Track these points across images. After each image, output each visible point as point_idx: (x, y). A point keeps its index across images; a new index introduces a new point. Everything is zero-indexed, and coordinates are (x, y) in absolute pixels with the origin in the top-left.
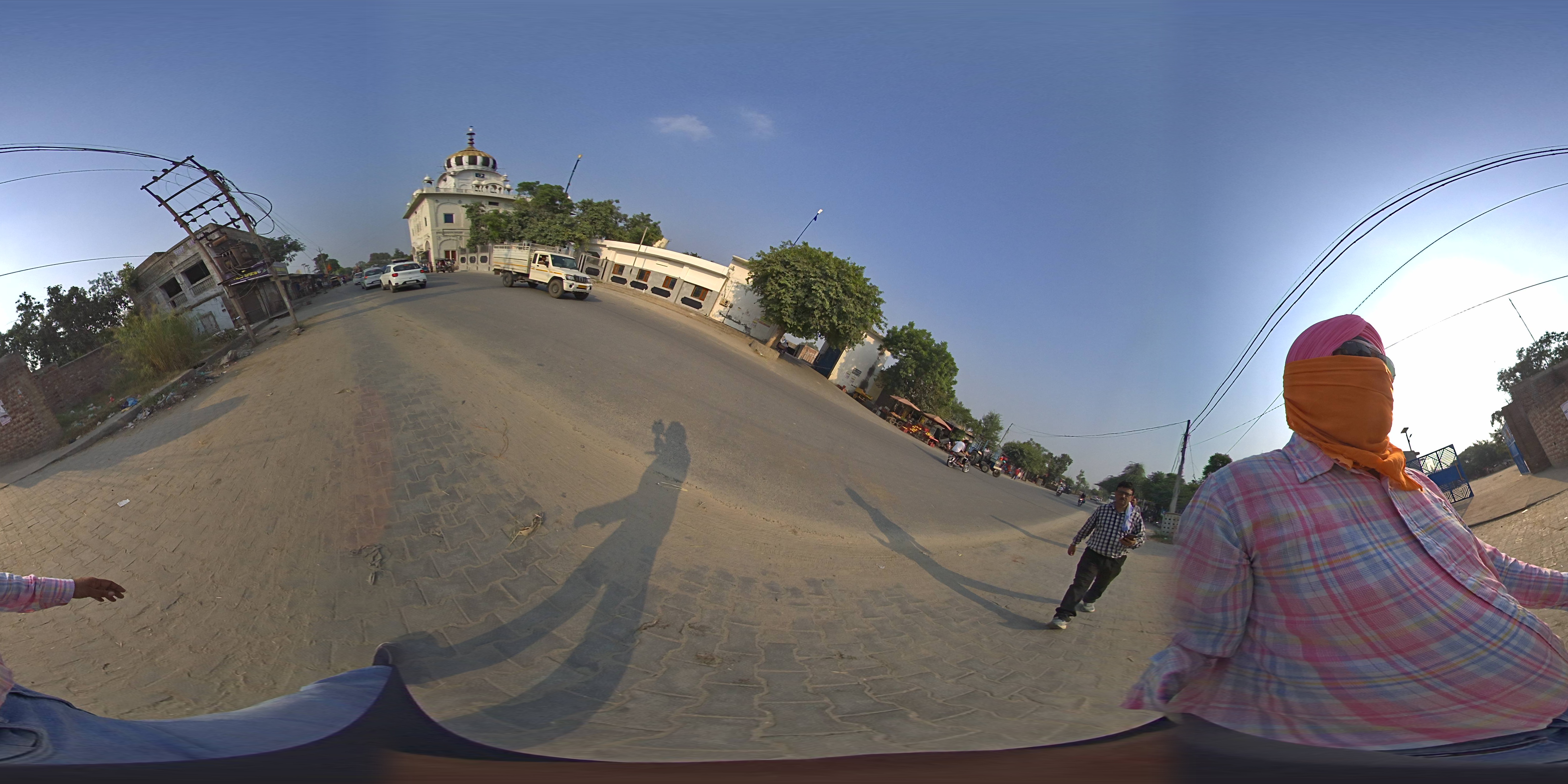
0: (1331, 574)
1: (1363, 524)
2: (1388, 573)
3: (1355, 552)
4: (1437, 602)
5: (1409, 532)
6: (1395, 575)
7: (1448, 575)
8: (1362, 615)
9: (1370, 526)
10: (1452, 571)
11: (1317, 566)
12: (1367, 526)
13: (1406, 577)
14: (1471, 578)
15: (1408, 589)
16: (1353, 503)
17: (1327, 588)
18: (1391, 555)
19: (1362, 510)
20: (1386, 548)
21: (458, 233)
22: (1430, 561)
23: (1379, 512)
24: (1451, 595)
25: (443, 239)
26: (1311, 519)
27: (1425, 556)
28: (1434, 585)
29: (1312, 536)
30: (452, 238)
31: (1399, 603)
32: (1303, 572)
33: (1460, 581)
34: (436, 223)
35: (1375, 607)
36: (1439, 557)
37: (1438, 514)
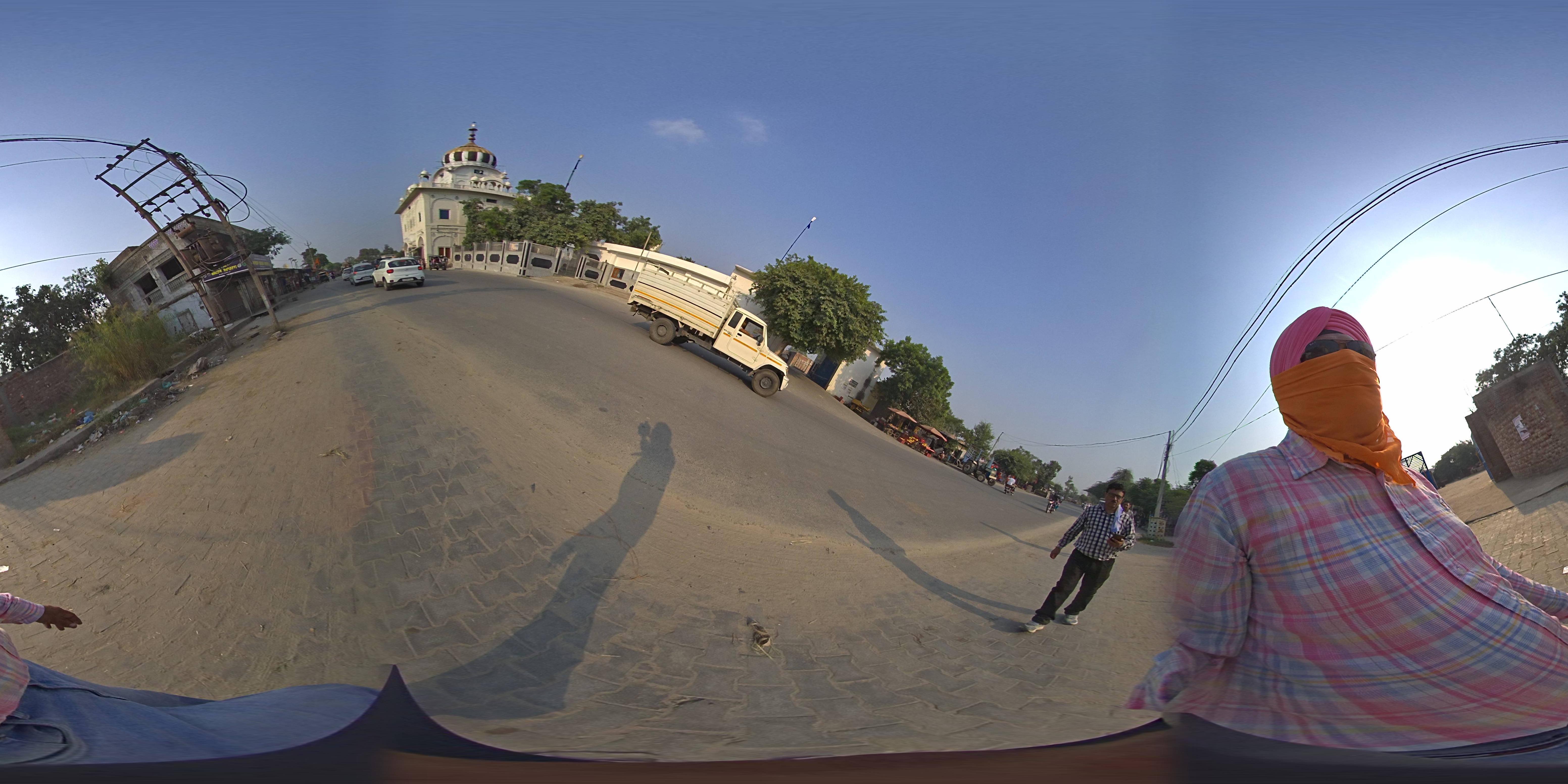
0: (1326, 570)
1: (1358, 520)
2: (1384, 568)
3: (1349, 547)
4: (1434, 597)
5: (1406, 526)
6: (1391, 569)
7: (1445, 569)
8: (1359, 611)
9: (1365, 521)
10: (1450, 566)
11: (1311, 562)
12: (1362, 521)
13: (1403, 572)
14: (1470, 573)
15: (1405, 585)
16: (1348, 496)
17: (1322, 583)
18: (1388, 550)
19: (1357, 505)
20: (1382, 543)
21: (453, 230)
22: (1428, 556)
23: (1375, 506)
24: (1448, 591)
25: (437, 235)
26: (1305, 514)
27: (1423, 550)
28: (1431, 580)
29: (1306, 532)
30: (447, 235)
31: (1395, 599)
32: (1298, 569)
33: (1457, 577)
34: (430, 219)
35: (1371, 604)
36: (1437, 552)
37: (1435, 510)
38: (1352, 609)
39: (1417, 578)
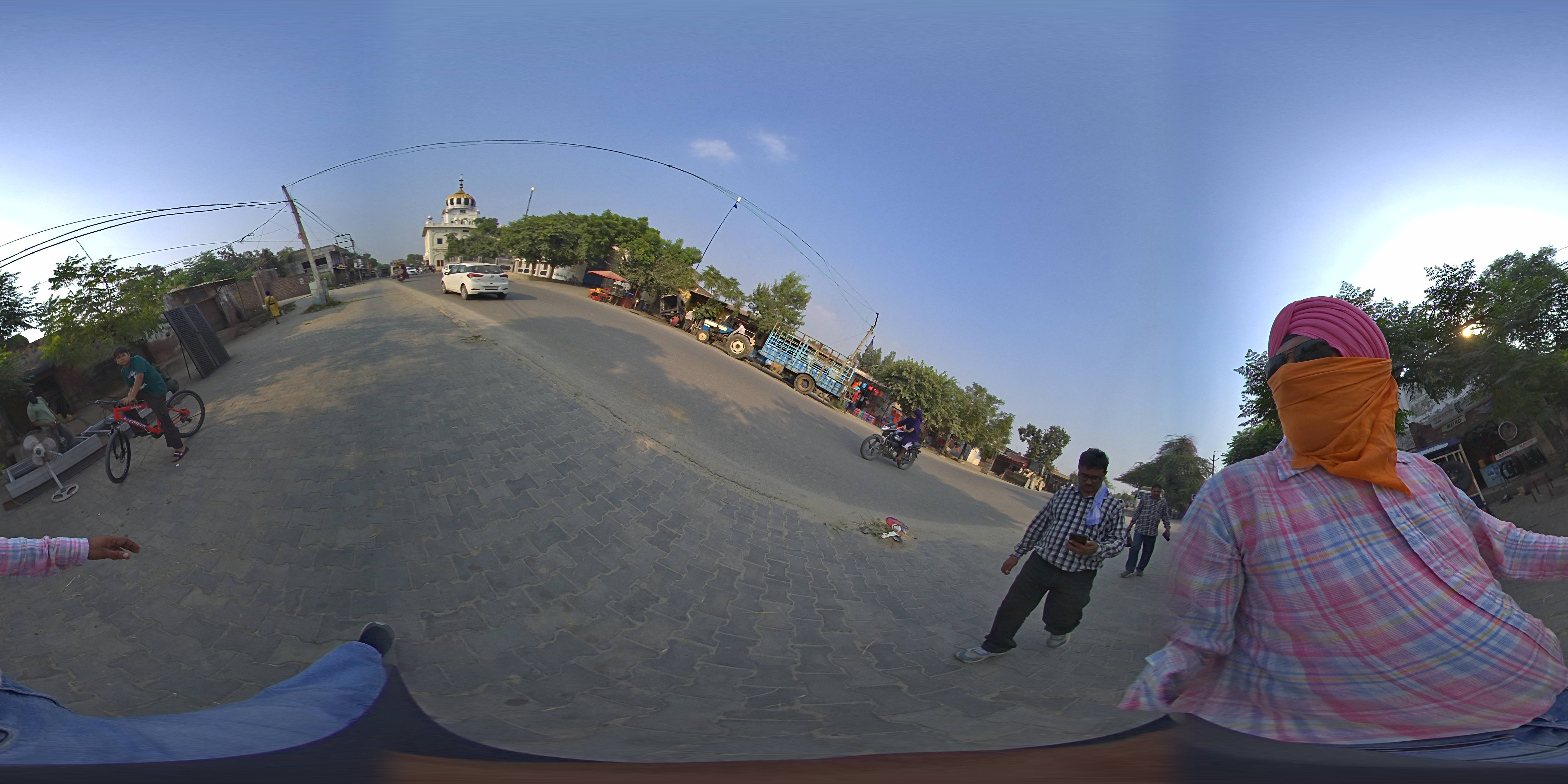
0: (1309, 571)
1: (1343, 520)
3: (1332, 549)
4: (1413, 599)
5: (1393, 527)
7: (1431, 571)
9: (1350, 522)
10: (1435, 568)
11: (1295, 563)
12: (1346, 521)
15: (1385, 586)
16: (1332, 498)
18: (1370, 551)
19: (1342, 507)
20: (1365, 544)
22: (1415, 557)
25: (436, 253)
26: (1289, 519)
27: (1411, 554)
28: (1414, 581)
29: (1289, 535)
30: (441, 253)
31: (1375, 600)
32: (1283, 570)
33: (1443, 578)
34: (432, 244)
35: (1350, 605)
36: (1424, 553)
37: (1432, 506)
38: (1332, 610)
39: (1399, 579)
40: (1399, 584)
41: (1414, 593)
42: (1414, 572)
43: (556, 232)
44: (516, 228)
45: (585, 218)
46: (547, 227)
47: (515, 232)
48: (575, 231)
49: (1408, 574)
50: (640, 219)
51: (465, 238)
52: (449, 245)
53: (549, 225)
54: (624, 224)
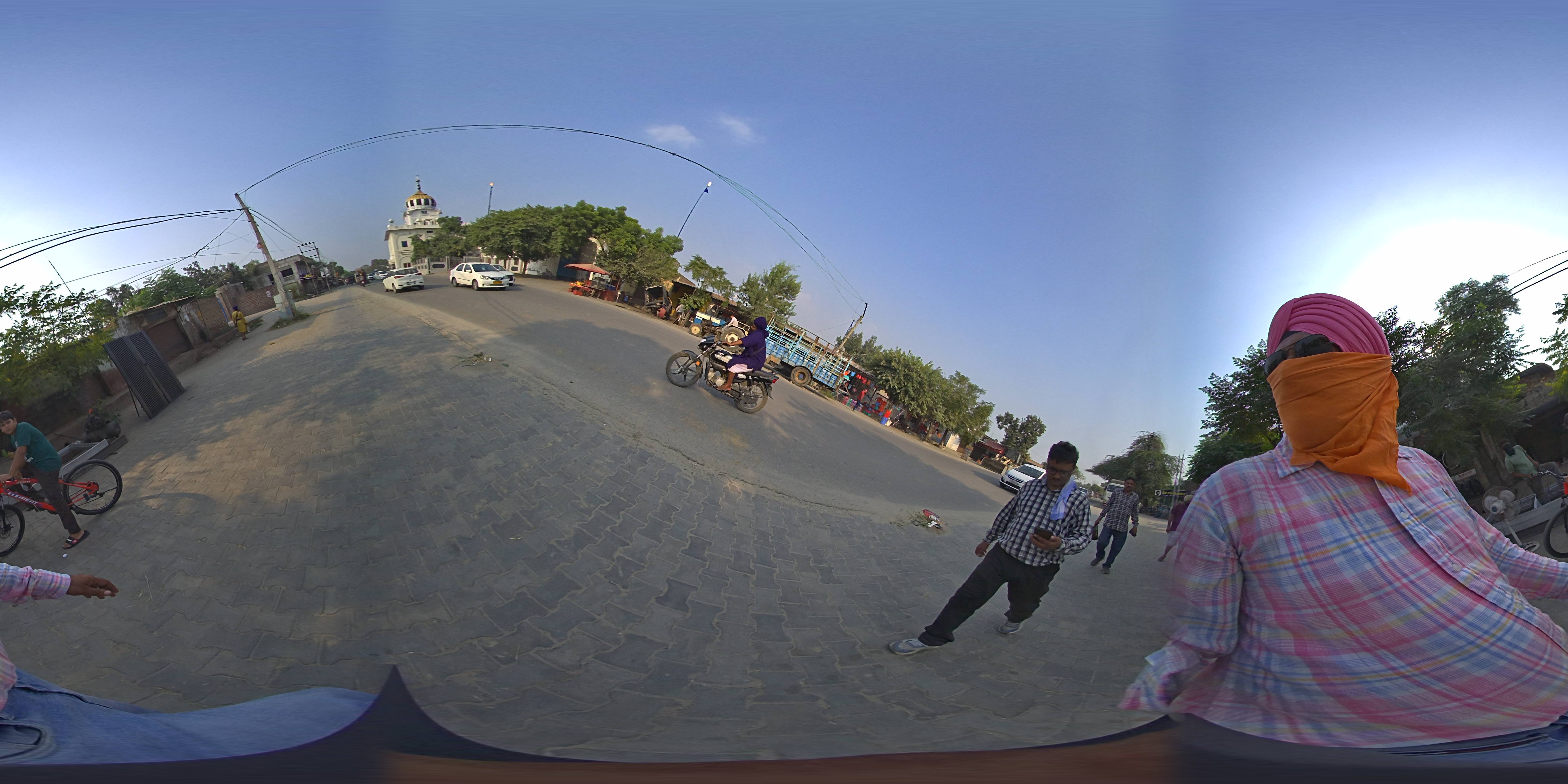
0: (1309, 569)
1: (1344, 518)
2: (1368, 567)
3: (1333, 546)
5: (1398, 522)
6: (1376, 568)
7: (1439, 567)
9: (1352, 518)
10: (1443, 563)
11: (1295, 561)
12: (1348, 518)
13: (1389, 570)
14: (1464, 570)
15: (1391, 583)
16: (1335, 496)
17: (1305, 582)
18: (1374, 547)
19: (1344, 501)
20: (1368, 540)
22: (1419, 553)
25: (402, 256)
26: (1287, 513)
27: (1415, 548)
29: (1289, 531)
31: (1379, 598)
32: (1282, 567)
33: (1451, 575)
34: (397, 248)
35: (1355, 602)
36: (1430, 548)
37: (1437, 500)
38: (1336, 607)
39: (1405, 576)
40: (1405, 581)
41: (1421, 590)
42: (1420, 568)
43: (527, 226)
44: (483, 225)
45: (559, 210)
46: (517, 221)
47: (483, 228)
48: (546, 223)
49: (1415, 571)
50: (618, 209)
51: (429, 238)
52: (415, 247)
53: (519, 219)
54: (601, 215)
